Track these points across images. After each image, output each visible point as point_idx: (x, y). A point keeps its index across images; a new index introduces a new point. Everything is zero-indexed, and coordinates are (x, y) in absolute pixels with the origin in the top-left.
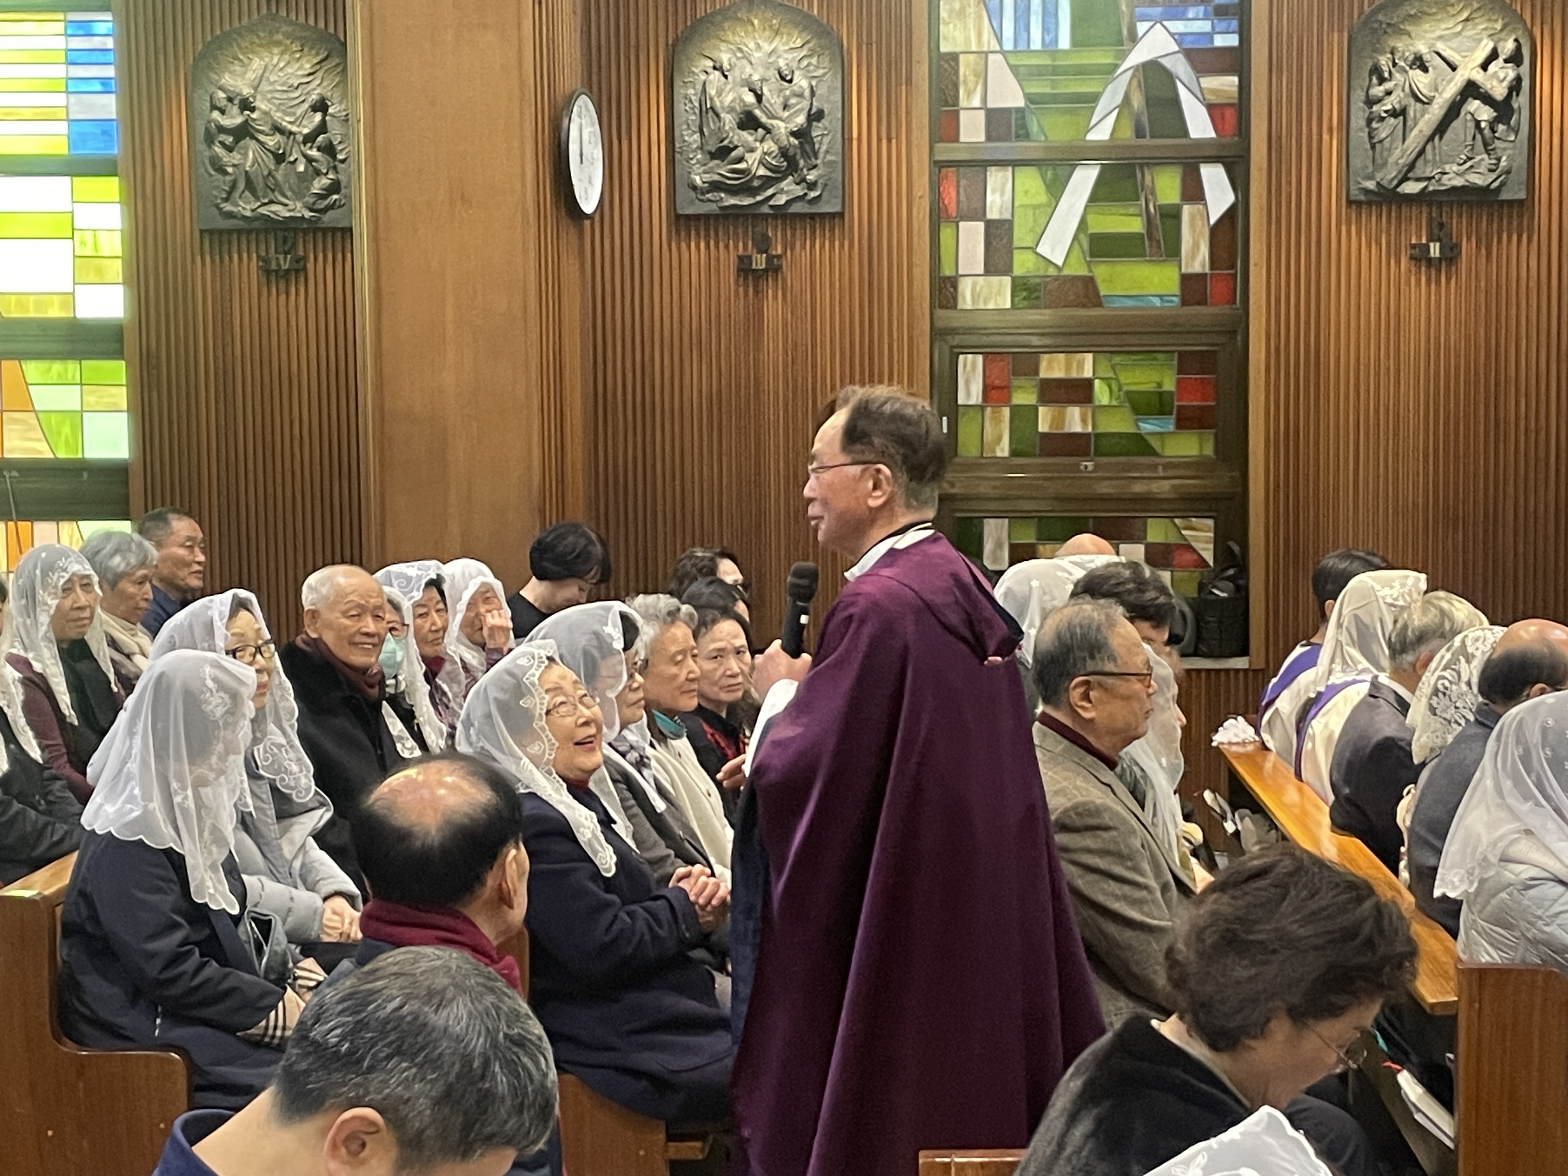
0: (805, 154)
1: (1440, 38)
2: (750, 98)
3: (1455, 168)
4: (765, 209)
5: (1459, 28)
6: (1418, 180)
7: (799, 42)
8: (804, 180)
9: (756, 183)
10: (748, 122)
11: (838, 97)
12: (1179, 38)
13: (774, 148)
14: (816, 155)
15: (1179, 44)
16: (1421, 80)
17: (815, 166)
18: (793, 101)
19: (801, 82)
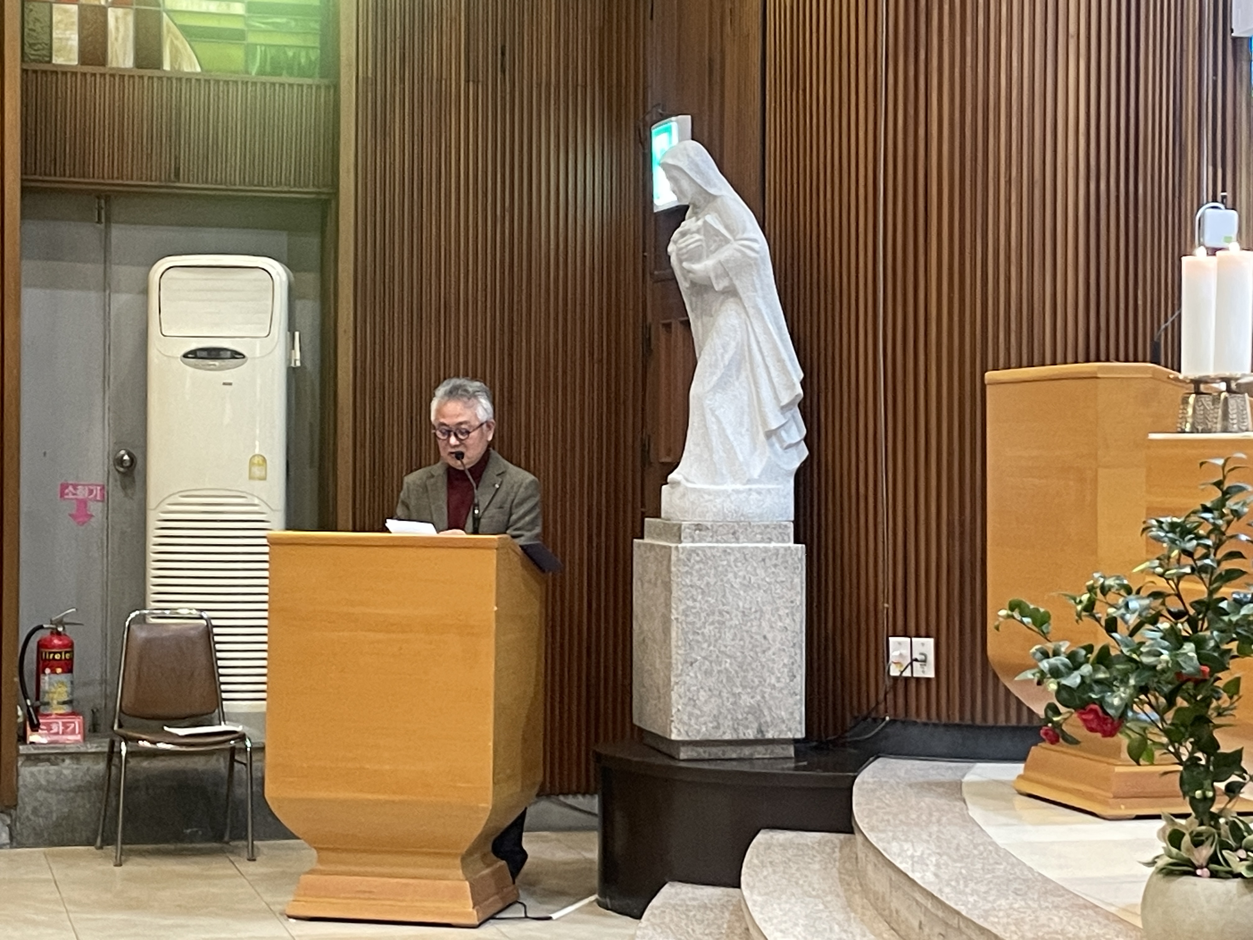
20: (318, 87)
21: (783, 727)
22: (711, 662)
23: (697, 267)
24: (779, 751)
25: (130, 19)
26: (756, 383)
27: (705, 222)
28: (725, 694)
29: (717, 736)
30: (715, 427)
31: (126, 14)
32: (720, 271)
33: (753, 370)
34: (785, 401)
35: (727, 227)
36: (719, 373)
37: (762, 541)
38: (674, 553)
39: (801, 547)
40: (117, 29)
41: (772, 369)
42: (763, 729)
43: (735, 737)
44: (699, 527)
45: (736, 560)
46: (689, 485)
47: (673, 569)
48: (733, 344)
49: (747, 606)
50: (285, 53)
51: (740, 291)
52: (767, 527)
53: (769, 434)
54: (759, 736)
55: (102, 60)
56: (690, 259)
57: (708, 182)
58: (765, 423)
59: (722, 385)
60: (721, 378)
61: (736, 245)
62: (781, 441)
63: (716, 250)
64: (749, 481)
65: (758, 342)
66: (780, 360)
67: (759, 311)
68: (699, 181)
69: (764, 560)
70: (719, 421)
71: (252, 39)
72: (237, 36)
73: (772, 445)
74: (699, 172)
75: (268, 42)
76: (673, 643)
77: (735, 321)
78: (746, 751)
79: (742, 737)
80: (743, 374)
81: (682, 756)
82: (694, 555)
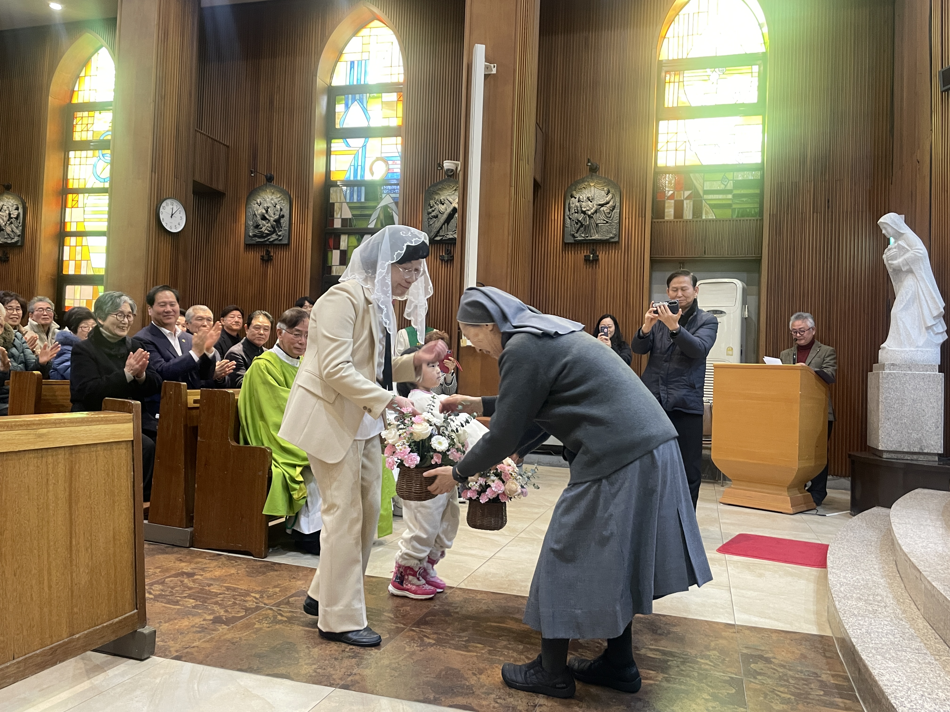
0: (278, 227)
1: (449, 195)
2: (264, 211)
3: (451, 233)
4: (268, 243)
5: (453, 192)
6: (440, 236)
7: (279, 196)
8: (277, 234)
9: (264, 235)
10: (264, 218)
11: (288, 211)
12: (394, 199)
13: (270, 225)
14: (281, 227)
15: (393, 200)
16: (442, 208)
17: (281, 231)
18: (276, 212)
19: (278, 207)
20: (757, 220)
21: (933, 448)
22: (897, 419)
23: (895, 262)
24: (930, 458)
25: (692, 203)
26: (921, 307)
27: (898, 244)
28: (904, 432)
29: (900, 449)
30: (902, 325)
31: (690, 202)
32: (905, 263)
33: (920, 302)
34: (935, 313)
35: (908, 245)
36: (904, 304)
37: (923, 371)
38: (881, 374)
39: (942, 375)
40: (687, 207)
41: (929, 302)
42: (923, 448)
43: (909, 450)
44: (893, 365)
45: (910, 378)
46: (890, 349)
47: (880, 381)
48: (911, 292)
49: (915, 397)
50: (746, 211)
51: (914, 270)
52: (925, 365)
53: (928, 328)
54: (921, 451)
55: (682, 217)
56: (892, 260)
57: (900, 228)
58: (925, 323)
59: (906, 308)
60: (904, 306)
61: (912, 252)
62: (933, 331)
63: (903, 254)
64: (917, 347)
65: (922, 291)
66: (933, 298)
67: (923, 278)
68: (895, 228)
69: (923, 379)
70: (903, 323)
71: (734, 206)
72: (729, 206)
73: (929, 333)
74: (896, 224)
75: (740, 207)
76: (880, 410)
77: (912, 283)
78: (915, 457)
79: (912, 450)
80: (916, 304)
81: (884, 456)
82: (890, 376)
